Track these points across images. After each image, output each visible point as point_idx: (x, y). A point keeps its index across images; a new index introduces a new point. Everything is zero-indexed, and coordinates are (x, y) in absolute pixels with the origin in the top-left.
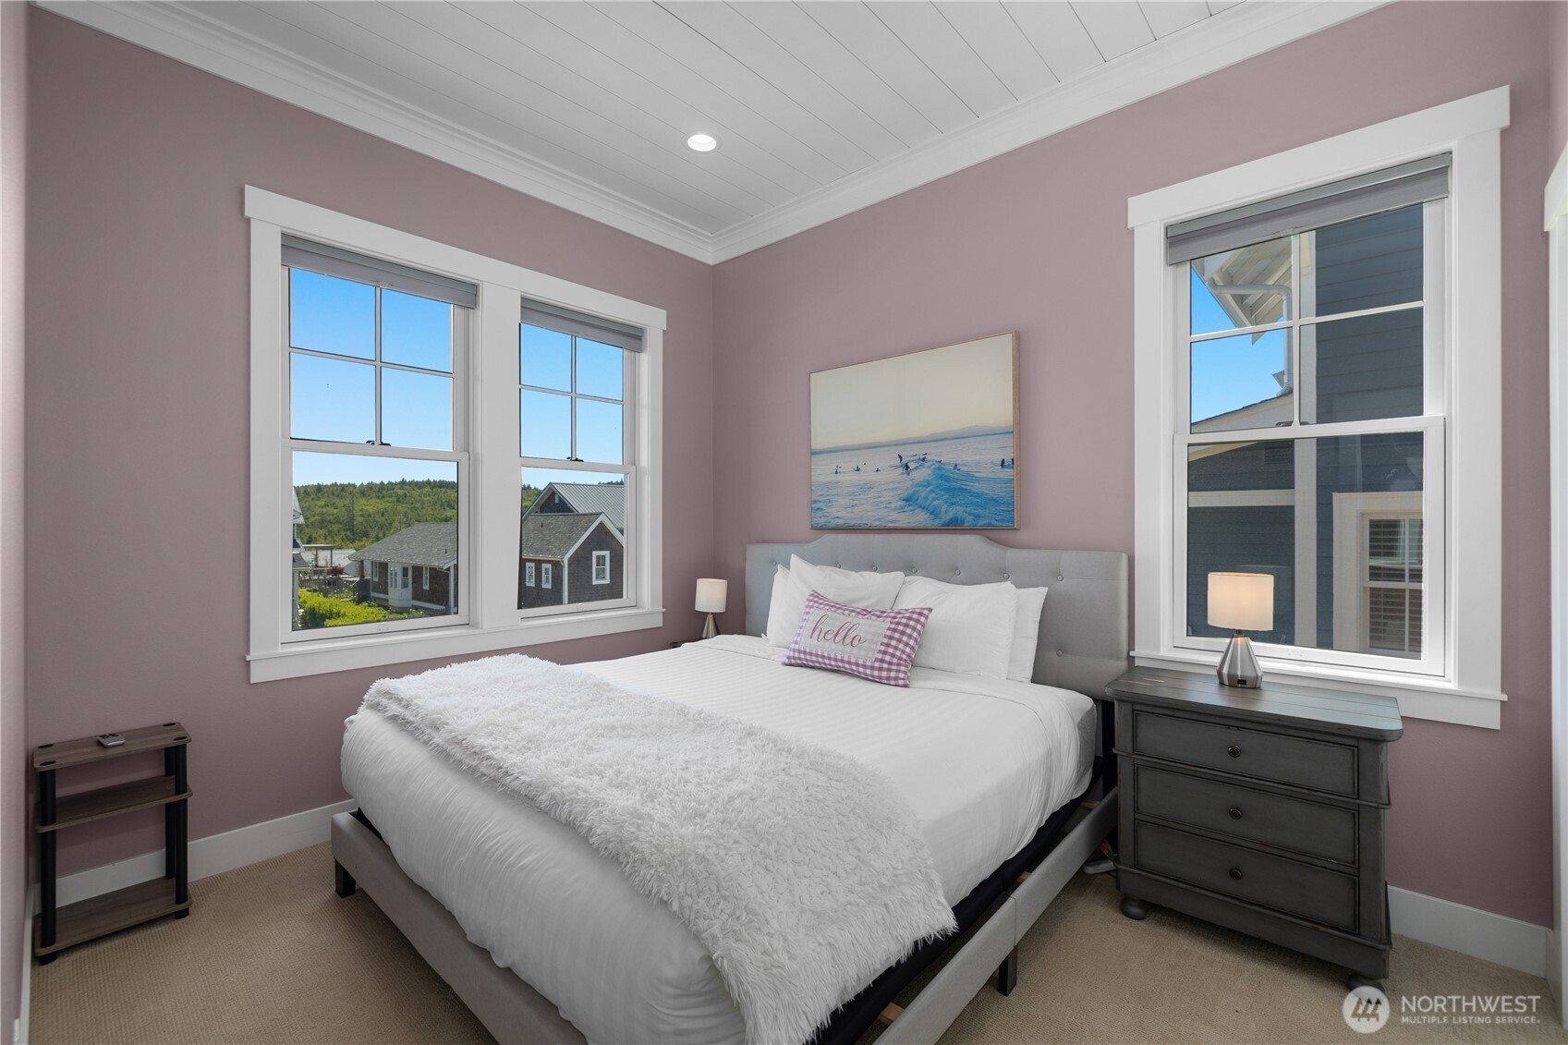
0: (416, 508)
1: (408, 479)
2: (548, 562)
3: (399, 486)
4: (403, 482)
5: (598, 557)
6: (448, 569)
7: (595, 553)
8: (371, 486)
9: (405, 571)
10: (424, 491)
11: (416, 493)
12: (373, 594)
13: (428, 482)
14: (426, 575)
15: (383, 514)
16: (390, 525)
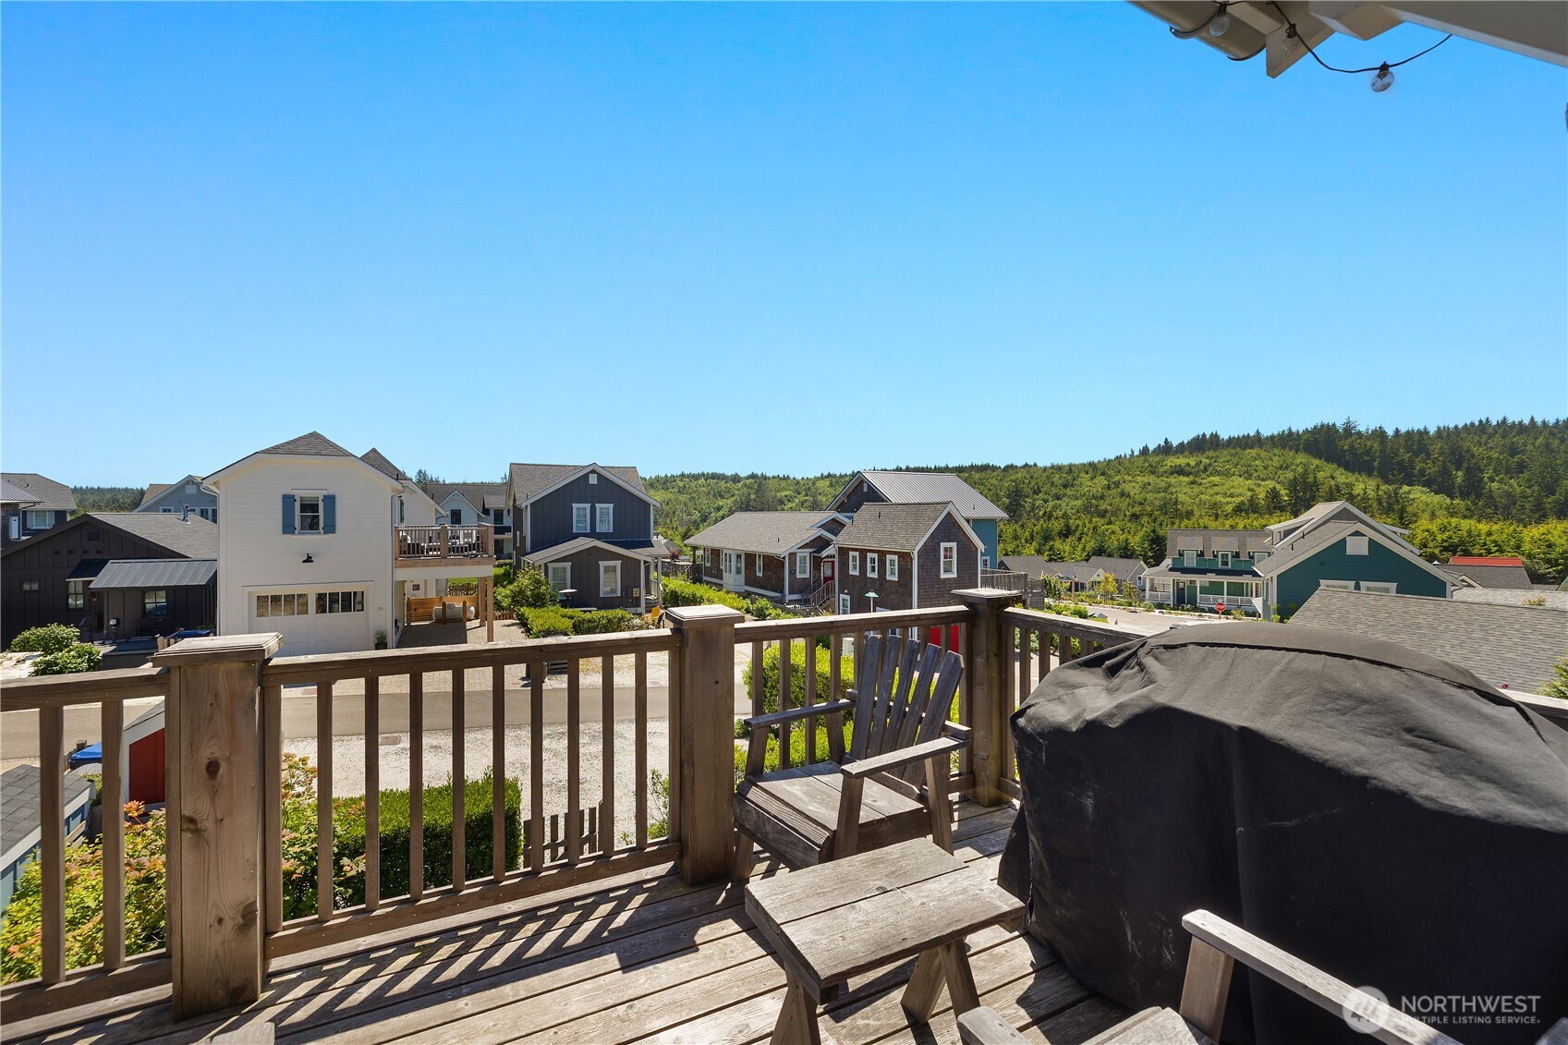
0: (693, 498)
1: (687, 472)
2: (895, 553)
3: (679, 479)
4: (683, 475)
5: (946, 549)
6: (784, 558)
7: (943, 545)
8: (658, 479)
9: (739, 556)
10: (700, 482)
11: (693, 484)
12: (705, 578)
13: (703, 474)
14: (759, 563)
15: (668, 504)
16: (674, 513)
